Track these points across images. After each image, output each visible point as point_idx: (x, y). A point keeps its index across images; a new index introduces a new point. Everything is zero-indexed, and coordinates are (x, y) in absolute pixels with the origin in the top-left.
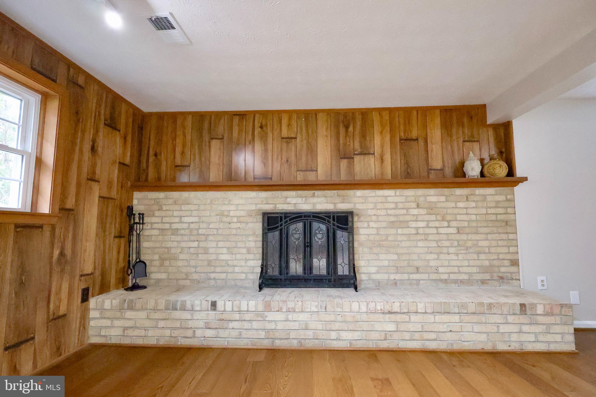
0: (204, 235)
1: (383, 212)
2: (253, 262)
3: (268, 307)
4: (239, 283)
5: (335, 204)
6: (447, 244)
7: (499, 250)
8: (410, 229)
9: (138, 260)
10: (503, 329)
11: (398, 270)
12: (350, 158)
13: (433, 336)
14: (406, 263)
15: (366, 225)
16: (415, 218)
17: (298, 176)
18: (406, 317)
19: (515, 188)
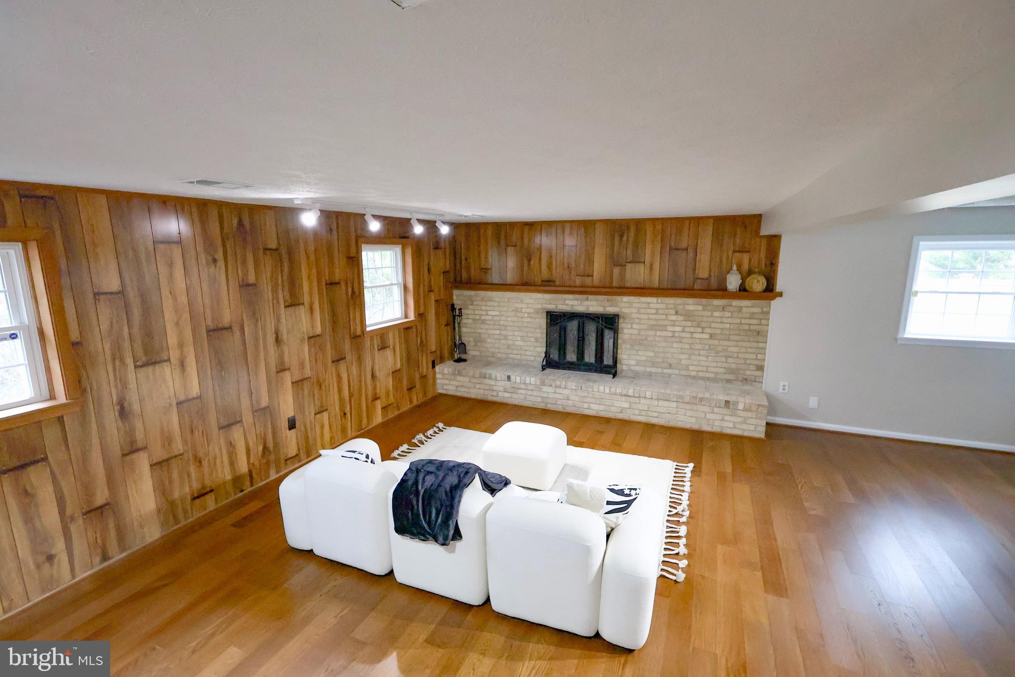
0: (504, 325)
1: (646, 316)
2: (540, 348)
3: (543, 383)
4: (530, 363)
5: (605, 307)
6: (699, 347)
7: (747, 356)
8: (667, 332)
9: (460, 342)
10: (709, 416)
11: (653, 364)
12: (623, 266)
13: (656, 414)
14: (661, 360)
15: (629, 326)
16: (672, 323)
17: (577, 280)
18: (637, 400)
19: (772, 302)
